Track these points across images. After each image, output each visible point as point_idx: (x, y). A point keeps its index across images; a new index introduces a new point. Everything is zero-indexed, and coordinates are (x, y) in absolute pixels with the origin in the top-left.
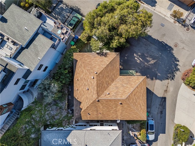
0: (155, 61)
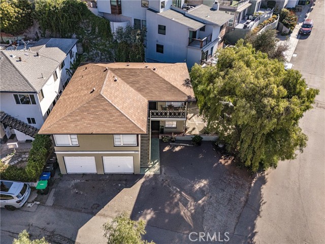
0: (188, 220)
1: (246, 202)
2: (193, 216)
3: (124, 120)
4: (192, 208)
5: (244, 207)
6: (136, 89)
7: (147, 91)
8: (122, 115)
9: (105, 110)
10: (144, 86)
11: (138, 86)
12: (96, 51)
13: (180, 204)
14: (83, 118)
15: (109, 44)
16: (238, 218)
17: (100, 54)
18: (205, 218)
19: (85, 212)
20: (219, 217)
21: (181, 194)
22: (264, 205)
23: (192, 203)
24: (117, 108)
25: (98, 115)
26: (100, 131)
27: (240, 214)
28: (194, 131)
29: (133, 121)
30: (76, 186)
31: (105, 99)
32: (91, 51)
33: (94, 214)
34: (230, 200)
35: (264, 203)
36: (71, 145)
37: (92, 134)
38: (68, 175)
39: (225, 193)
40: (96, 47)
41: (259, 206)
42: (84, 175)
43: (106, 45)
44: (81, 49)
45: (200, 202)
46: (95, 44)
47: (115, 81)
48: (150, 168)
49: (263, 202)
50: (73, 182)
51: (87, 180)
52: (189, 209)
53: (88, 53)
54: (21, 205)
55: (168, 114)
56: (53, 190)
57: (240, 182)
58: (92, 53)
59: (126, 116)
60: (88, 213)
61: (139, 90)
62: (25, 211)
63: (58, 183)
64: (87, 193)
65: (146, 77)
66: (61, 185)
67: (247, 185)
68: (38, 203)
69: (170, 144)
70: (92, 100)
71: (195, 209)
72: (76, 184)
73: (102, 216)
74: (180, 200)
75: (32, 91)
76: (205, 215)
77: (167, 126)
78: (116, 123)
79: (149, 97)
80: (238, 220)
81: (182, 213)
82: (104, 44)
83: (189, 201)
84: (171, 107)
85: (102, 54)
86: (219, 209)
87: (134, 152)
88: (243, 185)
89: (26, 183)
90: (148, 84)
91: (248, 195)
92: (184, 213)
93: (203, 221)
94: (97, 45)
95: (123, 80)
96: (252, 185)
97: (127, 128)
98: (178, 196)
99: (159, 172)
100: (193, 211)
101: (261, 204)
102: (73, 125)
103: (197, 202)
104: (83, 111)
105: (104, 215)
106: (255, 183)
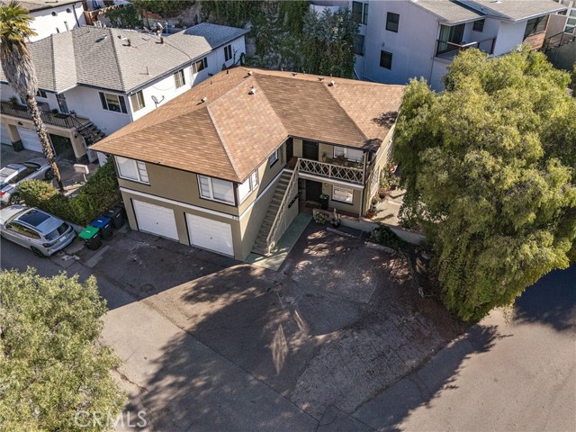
1: (415, 370)
2: (290, 357)
3: (218, 154)
4: (298, 342)
5: (403, 377)
6: (278, 113)
7: (296, 118)
8: (221, 145)
9: (199, 133)
10: (297, 110)
11: (285, 107)
12: (274, 54)
13: (281, 329)
14: (160, 139)
15: (300, 44)
16: (380, 391)
17: (279, 60)
18: (311, 368)
19: (128, 291)
20: (338, 377)
21: (292, 314)
22: (448, 390)
23: (303, 335)
24: (219, 132)
25: (184, 138)
26: (172, 162)
27: (387, 387)
28: (390, 219)
29: (231, 158)
30: (140, 252)
31: (209, 115)
32: (267, 54)
33: (138, 298)
34: (382, 355)
35: (452, 387)
36: (139, 181)
37: (158, 164)
38: (139, 233)
39: (379, 339)
40: (277, 48)
41: (439, 387)
42: (161, 238)
43: (294, 45)
44: (253, 48)
45: (321, 337)
46: (277, 43)
47: (251, 93)
48: (266, 257)
49: (453, 384)
50: (139, 245)
51: (159, 248)
52: (292, 343)
53: (262, 57)
54: (50, 253)
55: (330, 171)
56: (107, 247)
57: (426, 333)
58: (267, 57)
59: (226, 148)
60: (131, 294)
61: (284, 116)
62: (56, 264)
63: (118, 240)
64: (147, 265)
65: (309, 96)
66: (122, 244)
67: (438, 341)
68: (78, 258)
69: (328, 229)
70: (188, 115)
71: (301, 346)
72: (141, 248)
73: (148, 304)
74: (284, 323)
75: (120, 89)
76: (315, 362)
77: (335, 197)
78: (204, 155)
79: (293, 130)
80: (376, 395)
81: (274, 345)
82: (292, 44)
83: (299, 329)
84: (341, 159)
85: (283, 59)
86: (349, 362)
87: (230, 217)
88: (430, 338)
89: (68, 223)
90: (305, 108)
91: (426, 360)
92: (277, 345)
93: (303, 370)
94: (280, 44)
95: (266, 94)
96: (450, 345)
97: (215, 167)
98: (286, 315)
99: (278, 266)
100: (296, 349)
101: (445, 386)
102: (139, 145)
103: (313, 336)
104: (166, 129)
105: (152, 306)
106: (456, 343)
